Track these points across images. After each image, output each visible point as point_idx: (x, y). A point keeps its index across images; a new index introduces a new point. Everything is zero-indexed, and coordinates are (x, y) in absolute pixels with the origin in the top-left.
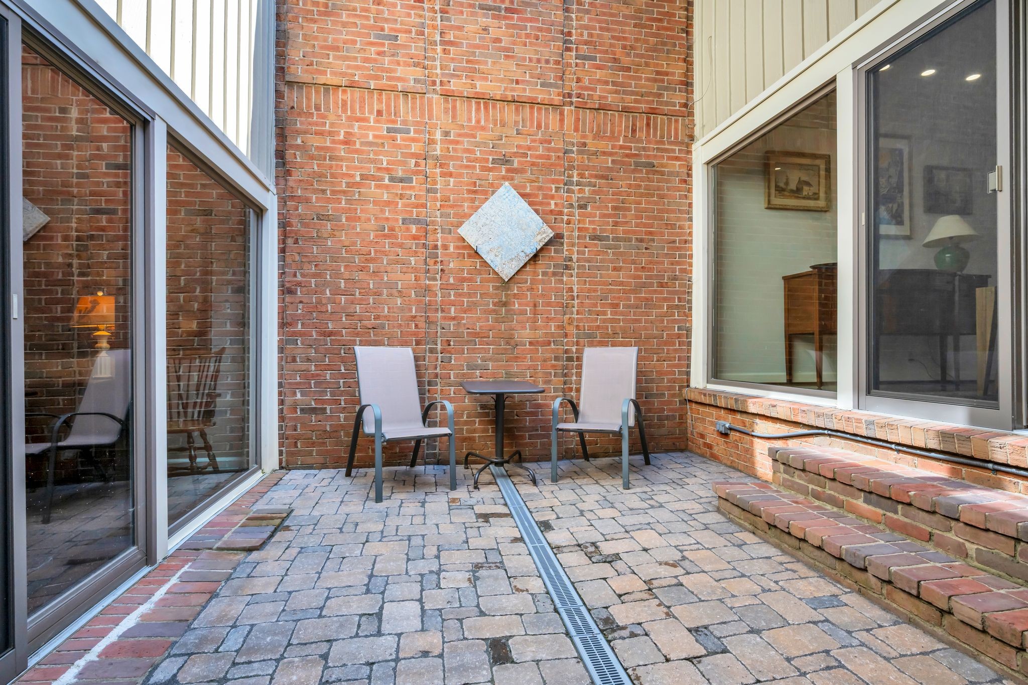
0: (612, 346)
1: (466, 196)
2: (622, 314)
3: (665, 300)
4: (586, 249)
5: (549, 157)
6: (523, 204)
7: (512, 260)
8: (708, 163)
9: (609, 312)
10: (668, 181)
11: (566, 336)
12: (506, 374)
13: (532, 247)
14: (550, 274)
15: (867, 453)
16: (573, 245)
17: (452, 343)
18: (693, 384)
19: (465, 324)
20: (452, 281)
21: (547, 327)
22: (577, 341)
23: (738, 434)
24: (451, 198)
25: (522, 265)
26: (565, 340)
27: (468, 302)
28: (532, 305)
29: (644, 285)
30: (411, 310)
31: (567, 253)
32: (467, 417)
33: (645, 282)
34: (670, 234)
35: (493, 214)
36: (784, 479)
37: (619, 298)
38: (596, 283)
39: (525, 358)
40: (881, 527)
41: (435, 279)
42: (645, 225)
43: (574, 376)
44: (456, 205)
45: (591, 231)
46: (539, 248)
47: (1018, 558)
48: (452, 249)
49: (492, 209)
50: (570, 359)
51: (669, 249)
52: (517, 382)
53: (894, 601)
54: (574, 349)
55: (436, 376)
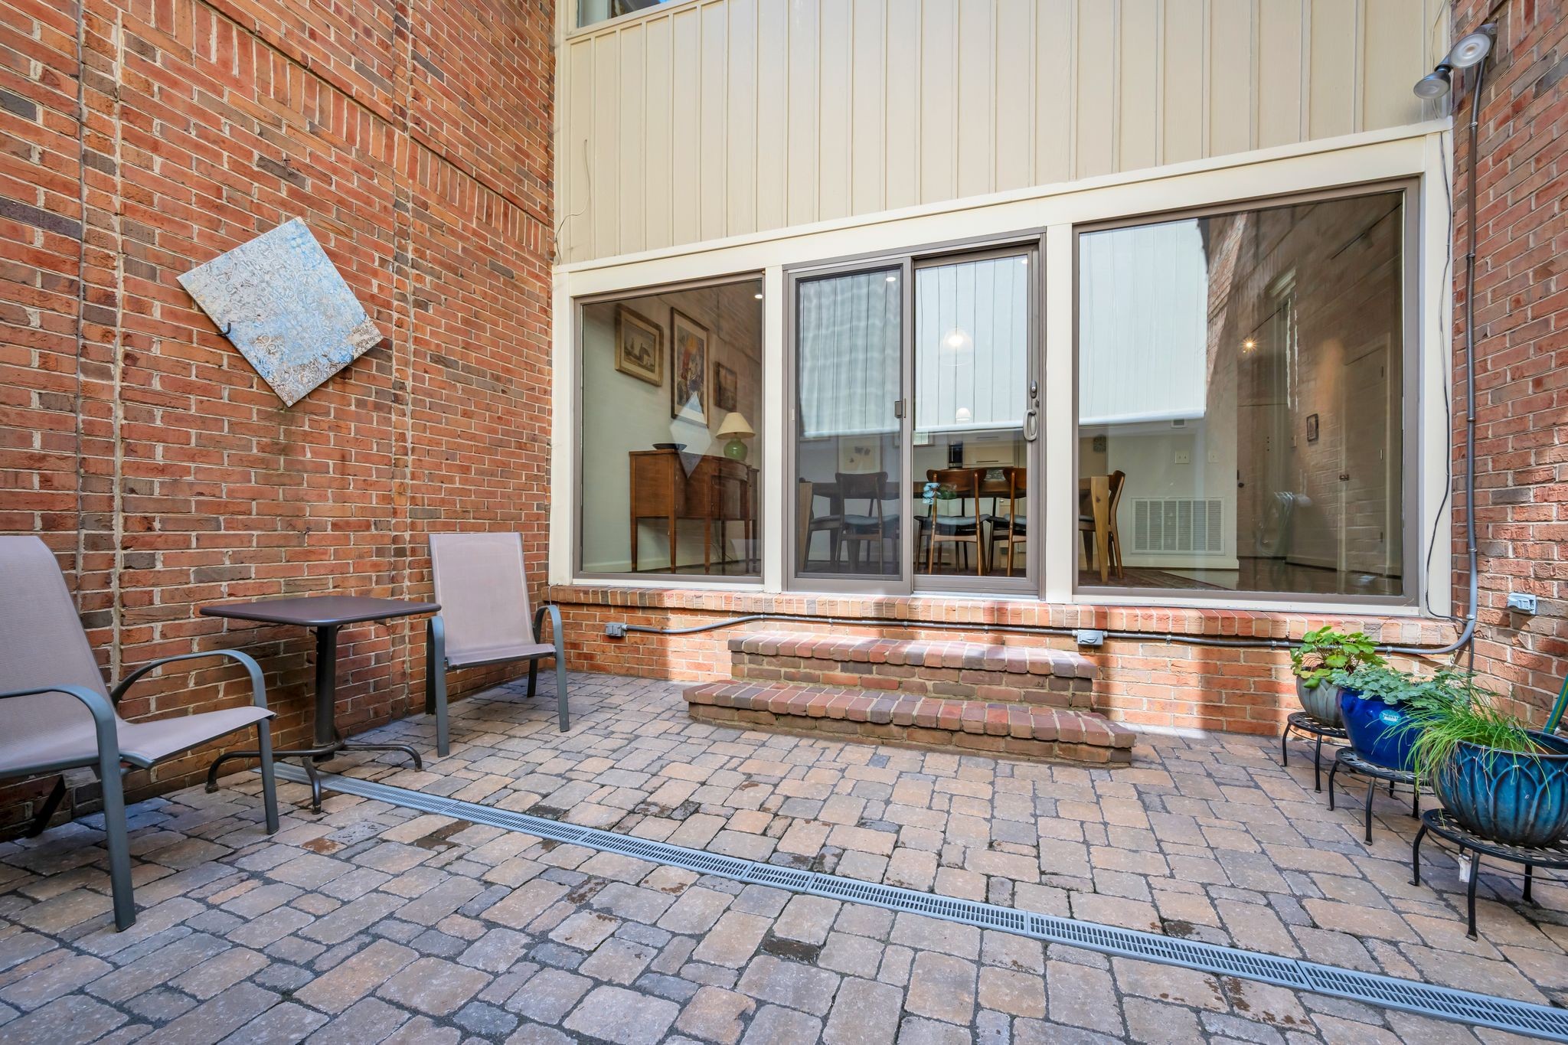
0: (462, 530)
1: (194, 207)
2: (473, 482)
3: (525, 467)
4: (427, 375)
5: (369, 203)
6: (329, 268)
7: (303, 367)
8: (576, 298)
9: (457, 479)
10: (528, 305)
11: (395, 513)
12: (287, 584)
13: (344, 353)
14: (370, 406)
15: (807, 630)
16: (406, 363)
17: (157, 525)
18: (552, 581)
19: (191, 485)
20: (156, 385)
21: (365, 497)
22: (412, 523)
23: (638, 635)
24: (156, 201)
25: (322, 380)
26: (394, 521)
27: (199, 436)
28: (338, 456)
29: (500, 444)
30: (27, 440)
31: (397, 375)
32: (196, 684)
33: (501, 440)
34: (530, 378)
35: (268, 268)
36: (749, 669)
37: (470, 458)
38: (439, 432)
39: (325, 553)
40: (857, 689)
41: (106, 374)
42: (503, 358)
43: (406, 580)
44: (170, 221)
45: (433, 347)
46: (356, 356)
47: (961, 682)
48: (157, 314)
49: (266, 257)
50: (400, 552)
51: (529, 397)
52: (311, 598)
53: (914, 740)
54: (407, 535)
55: (109, 601)
